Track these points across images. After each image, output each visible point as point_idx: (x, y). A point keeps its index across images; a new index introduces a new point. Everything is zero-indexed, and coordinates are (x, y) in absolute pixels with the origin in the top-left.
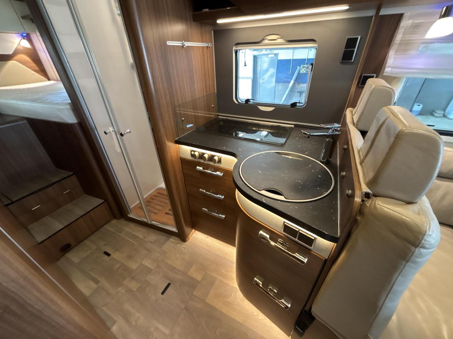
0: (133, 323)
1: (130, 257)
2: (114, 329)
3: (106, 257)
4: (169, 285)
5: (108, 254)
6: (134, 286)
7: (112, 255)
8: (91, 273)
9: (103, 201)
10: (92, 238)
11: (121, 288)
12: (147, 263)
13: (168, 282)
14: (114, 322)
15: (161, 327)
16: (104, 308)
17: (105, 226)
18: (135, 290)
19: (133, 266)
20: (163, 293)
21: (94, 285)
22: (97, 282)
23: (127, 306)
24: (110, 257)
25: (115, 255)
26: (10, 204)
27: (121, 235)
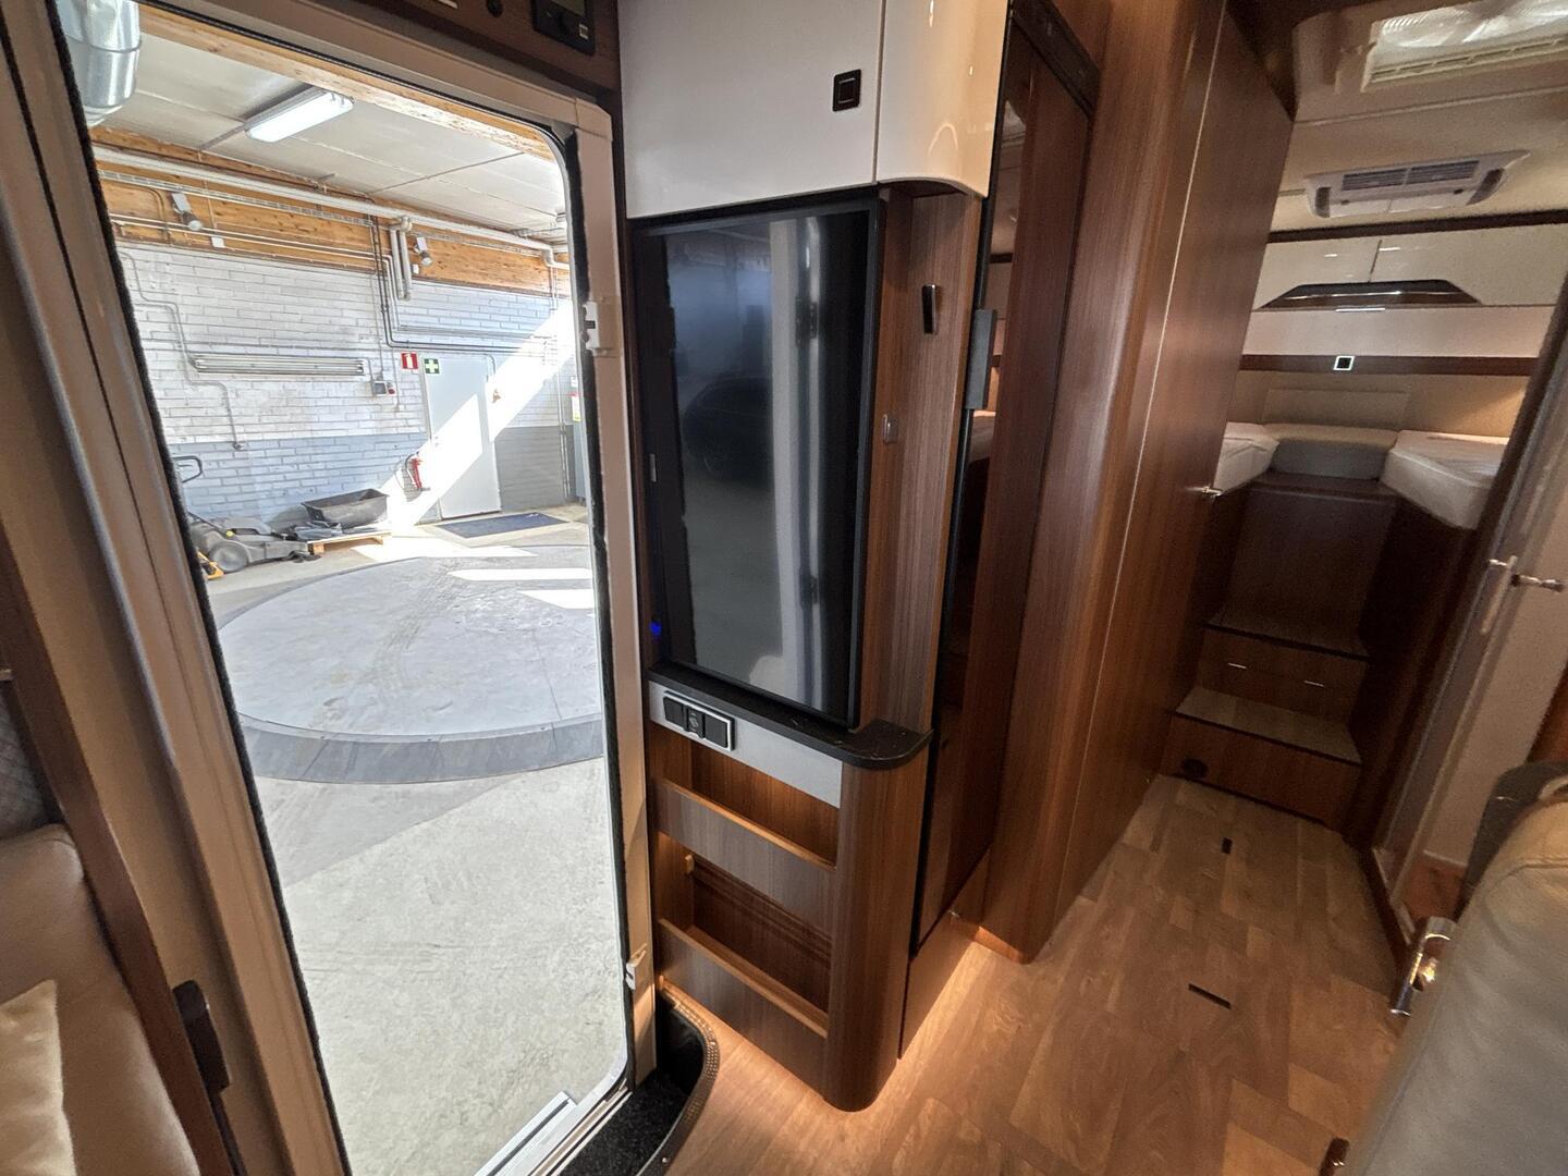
0: (1103, 934)
1: (1247, 895)
2: (1082, 901)
3: (1217, 847)
4: (1227, 1005)
5: (1227, 846)
6: (1180, 916)
7: (1228, 856)
8: (1168, 830)
9: (1359, 761)
11: (1161, 892)
12: (1256, 941)
13: (1231, 1002)
14: (1094, 898)
15: (1114, 992)
16: (1111, 876)
17: (1299, 820)
18: (1172, 921)
19: (1229, 906)
20: (1193, 988)
21: (1146, 844)
22: (1155, 846)
23: (1130, 914)
24: (1224, 854)
25: (1233, 865)
26: (1214, 628)
27: (1300, 860)
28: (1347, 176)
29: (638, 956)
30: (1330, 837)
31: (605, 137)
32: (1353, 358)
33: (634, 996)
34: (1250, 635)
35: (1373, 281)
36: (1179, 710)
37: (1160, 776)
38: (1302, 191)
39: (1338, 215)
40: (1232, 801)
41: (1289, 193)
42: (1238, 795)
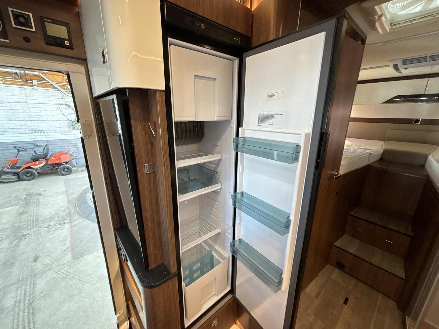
1: (348, 326)
3: (342, 301)
5: (346, 301)
7: (345, 306)
8: (324, 289)
9: (404, 278)
10: (360, 284)
11: (313, 317)
17: (381, 295)
21: (313, 294)
22: (317, 296)
24: (344, 304)
26: (351, 215)
27: (376, 313)
28: (403, 60)
29: (120, 313)
30: (392, 304)
31: (83, 73)
32: (421, 119)
33: (119, 325)
34: (364, 220)
35: (426, 93)
36: (335, 244)
37: (328, 265)
38: (388, 66)
39: (405, 72)
40: (354, 281)
41: (363, 69)
42: (357, 279)
